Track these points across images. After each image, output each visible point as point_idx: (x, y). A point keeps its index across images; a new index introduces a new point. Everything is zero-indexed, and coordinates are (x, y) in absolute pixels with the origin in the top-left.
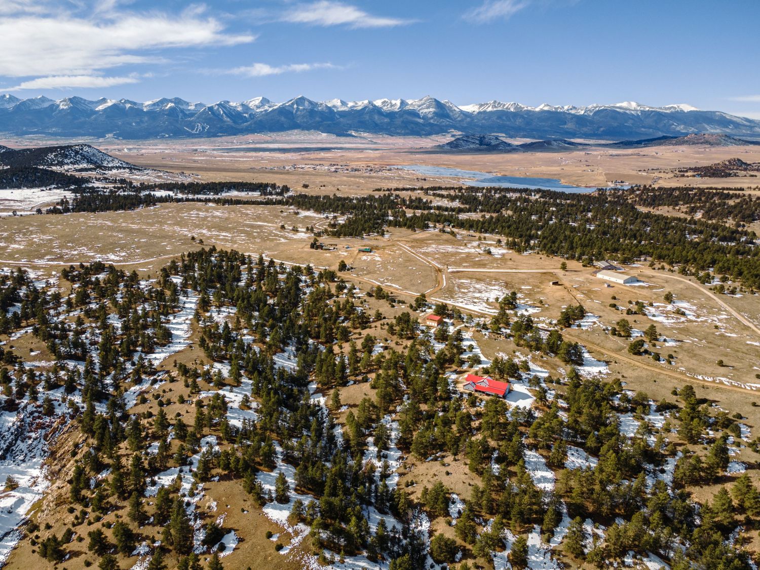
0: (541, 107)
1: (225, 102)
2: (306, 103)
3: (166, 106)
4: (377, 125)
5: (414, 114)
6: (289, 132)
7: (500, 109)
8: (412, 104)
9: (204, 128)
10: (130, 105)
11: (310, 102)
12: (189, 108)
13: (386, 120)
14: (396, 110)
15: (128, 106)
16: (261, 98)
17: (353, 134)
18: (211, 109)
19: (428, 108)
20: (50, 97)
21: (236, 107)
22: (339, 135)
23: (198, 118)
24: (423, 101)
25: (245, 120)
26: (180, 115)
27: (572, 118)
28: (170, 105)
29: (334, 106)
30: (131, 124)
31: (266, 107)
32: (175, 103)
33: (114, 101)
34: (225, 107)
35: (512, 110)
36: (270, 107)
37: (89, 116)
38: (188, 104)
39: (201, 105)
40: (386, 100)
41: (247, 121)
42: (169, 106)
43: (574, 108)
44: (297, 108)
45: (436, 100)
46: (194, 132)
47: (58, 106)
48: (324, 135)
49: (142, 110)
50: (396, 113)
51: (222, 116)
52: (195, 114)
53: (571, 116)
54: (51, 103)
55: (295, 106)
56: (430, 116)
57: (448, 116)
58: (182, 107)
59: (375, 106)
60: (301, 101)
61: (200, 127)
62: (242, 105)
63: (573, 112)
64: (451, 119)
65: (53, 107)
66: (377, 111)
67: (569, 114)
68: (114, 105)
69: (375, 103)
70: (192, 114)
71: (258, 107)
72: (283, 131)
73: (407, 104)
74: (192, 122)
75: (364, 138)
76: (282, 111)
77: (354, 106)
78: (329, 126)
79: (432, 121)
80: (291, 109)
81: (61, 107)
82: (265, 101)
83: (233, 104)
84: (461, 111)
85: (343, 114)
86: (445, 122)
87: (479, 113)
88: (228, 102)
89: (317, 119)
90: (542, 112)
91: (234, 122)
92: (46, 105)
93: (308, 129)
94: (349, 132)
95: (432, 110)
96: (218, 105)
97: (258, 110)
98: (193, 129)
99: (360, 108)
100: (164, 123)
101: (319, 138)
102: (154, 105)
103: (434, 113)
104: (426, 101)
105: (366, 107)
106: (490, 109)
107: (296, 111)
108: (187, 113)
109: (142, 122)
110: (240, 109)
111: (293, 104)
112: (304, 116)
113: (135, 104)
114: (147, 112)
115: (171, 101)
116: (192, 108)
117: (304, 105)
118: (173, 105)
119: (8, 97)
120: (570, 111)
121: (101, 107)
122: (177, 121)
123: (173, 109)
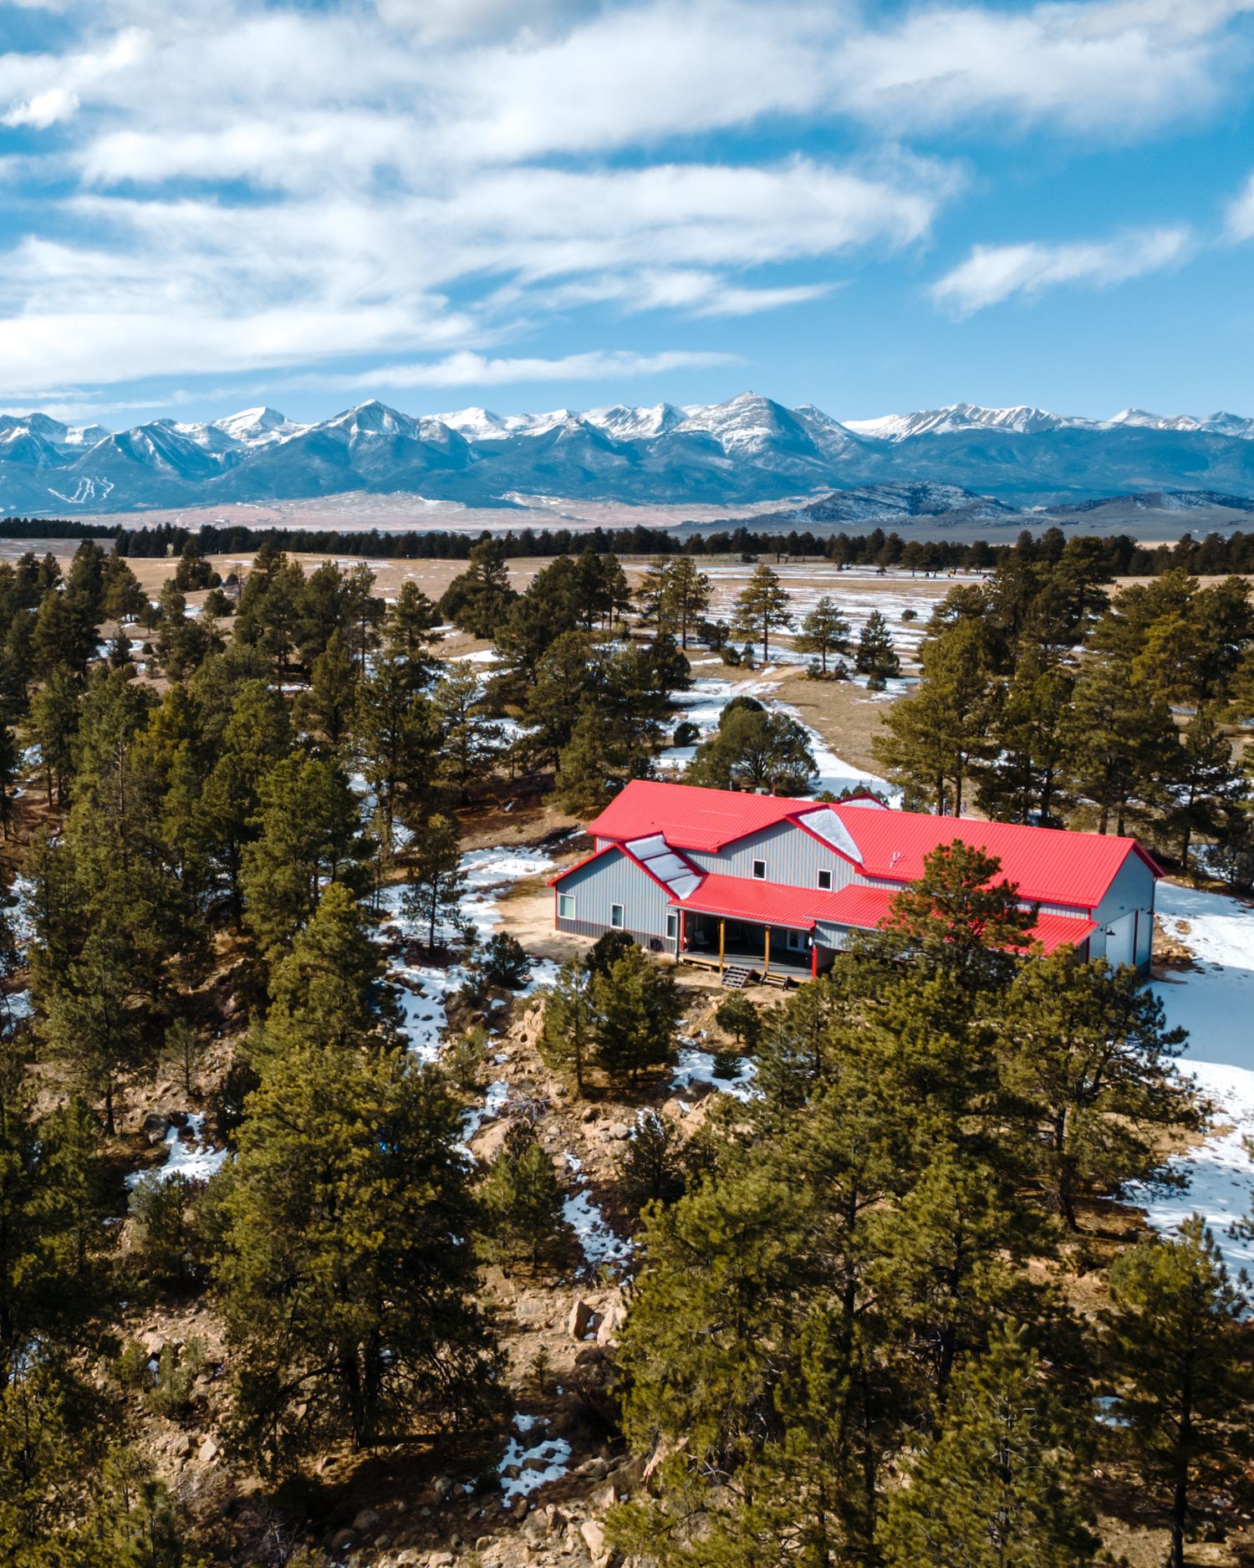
0: (1121, 417)
1: (162, 423)
2: (387, 421)
3: (8, 435)
4: (588, 476)
5: (706, 443)
6: (333, 498)
7: (978, 426)
8: (697, 417)
9: (99, 490)
11: (398, 418)
12: (68, 440)
13: (619, 461)
14: (651, 435)
16: (261, 411)
17: (518, 500)
18: (123, 439)
19: (748, 425)
21: (191, 435)
22: (471, 504)
23: (88, 464)
24: (731, 409)
25: (214, 468)
26: (43, 457)
27: (1227, 451)
28: (19, 432)
29: (466, 429)
31: (274, 435)
32: (32, 428)
34: (161, 435)
35: (1019, 428)
36: (284, 434)
38: (63, 429)
39: (97, 431)
40: (621, 407)
41: (217, 473)
42: (15, 434)
43: (1234, 420)
44: (361, 435)
45: (771, 402)
46: (73, 500)
48: (431, 504)
50: (649, 442)
51: (153, 458)
52: (81, 454)
53: (1222, 444)
55: (354, 429)
56: (753, 448)
57: (808, 448)
58: (47, 438)
59: (587, 424)
60: (370, 415)
61: (90, 489)
62: (211, 430)
63: (1230, 431)
64: (822, 458)
66: (595, 438)
67: (1217, 435)
69: (585, 417)
70: (72, 457)
71: (252, 435)
72: (314, 496)
73: (684, 418)
74: (67, 474)
75: (549, 511)
76: (318, 443)
77: (523, 428)
78: (447, 480)
79: (759, 464)
80: (342, 436)
82: (272, 418)
83: (183, 428)
84: (852, 436)
85: (490, 449)
86: (801, 465)
87: (912, 439)
88: (172, 423)
89: (416, 462)
90: (1121, 430)
91: (184, 474)
93: (386, 488)
94: (506, 496)
95: (760, 431)
96: (143, 429)
97: (252, 444)
98: (70, 494)
99: (539, 431)
101: (416, 511)
103: (768, 440)
104: (742, 405)
105: (558, 428)
106: (946, 427)
107: (357, 443)
108: (61, 452)
110: (202, 440)
111: (348, 423)
112: (377, 456)
115: (20, 423)
116: (75, 438)
117: (379, 426)
118: (25, 431)
120: (1221, 430)
122: (31, 472)
123: (22, 442)
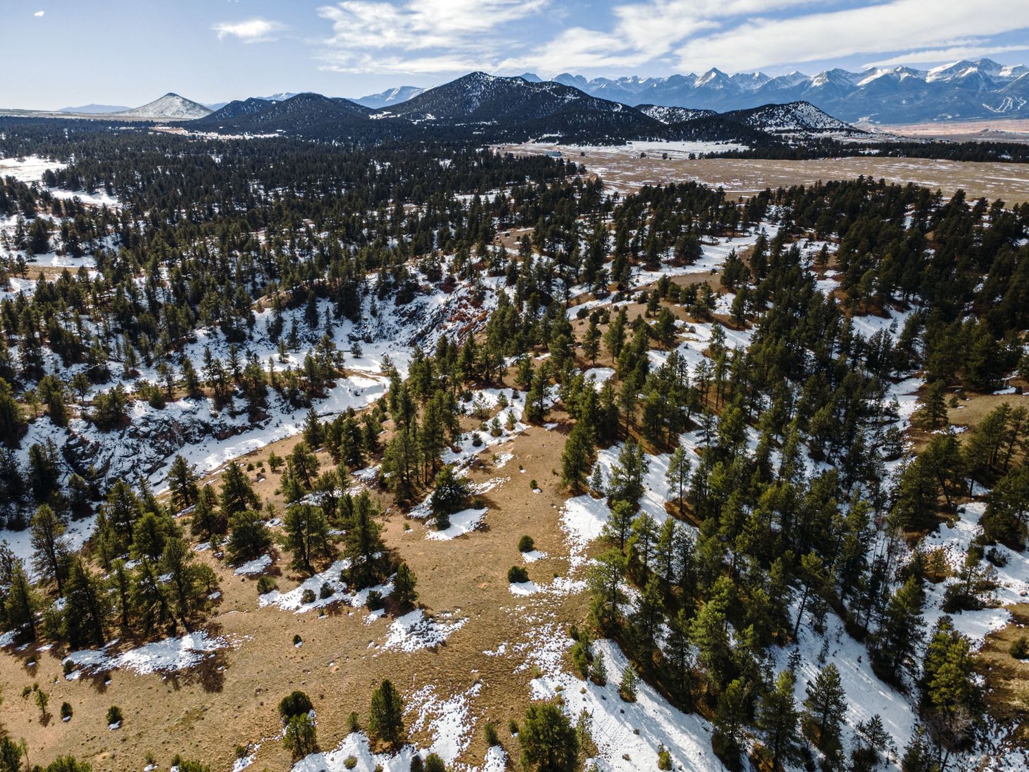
3: (963, 72)
9: (1016, 104)
10: (907, 75)
12: (1001, 74)
15: (904, 75)
20: (804, 73)
23: (1012, 89)
26: (983, 85)
28: (971, 70)
30: (899, 102)
32: (979, 67)
33: (886, 71)
37: (846, 93)
38: (1000, 68)
39: (1022, 69)
42: (968, 71)
46: (998, 110)
47: (812, 82)
49: (924, 81)
52: (1008, 83)
54: (804, 80)
58: (988, 73)
61: (1010, 103)
65: (806, 84)
68: (886, 77)
70: (1002, 85)
74: (997, 95)
81: (815, 84)
92: (796, 83)
98: (996, 107)
100: (951, 98)
102: (945, 72)
108: (995, 82)
109: (917, 98)
113: (915, 72)
114: (930, 84)
115: (973, 64)
116: (1006, 73)
118: (974, 70)
119: (757, 75)
121: (865, 81)
122: (973, 95)
123: (973, 77)
